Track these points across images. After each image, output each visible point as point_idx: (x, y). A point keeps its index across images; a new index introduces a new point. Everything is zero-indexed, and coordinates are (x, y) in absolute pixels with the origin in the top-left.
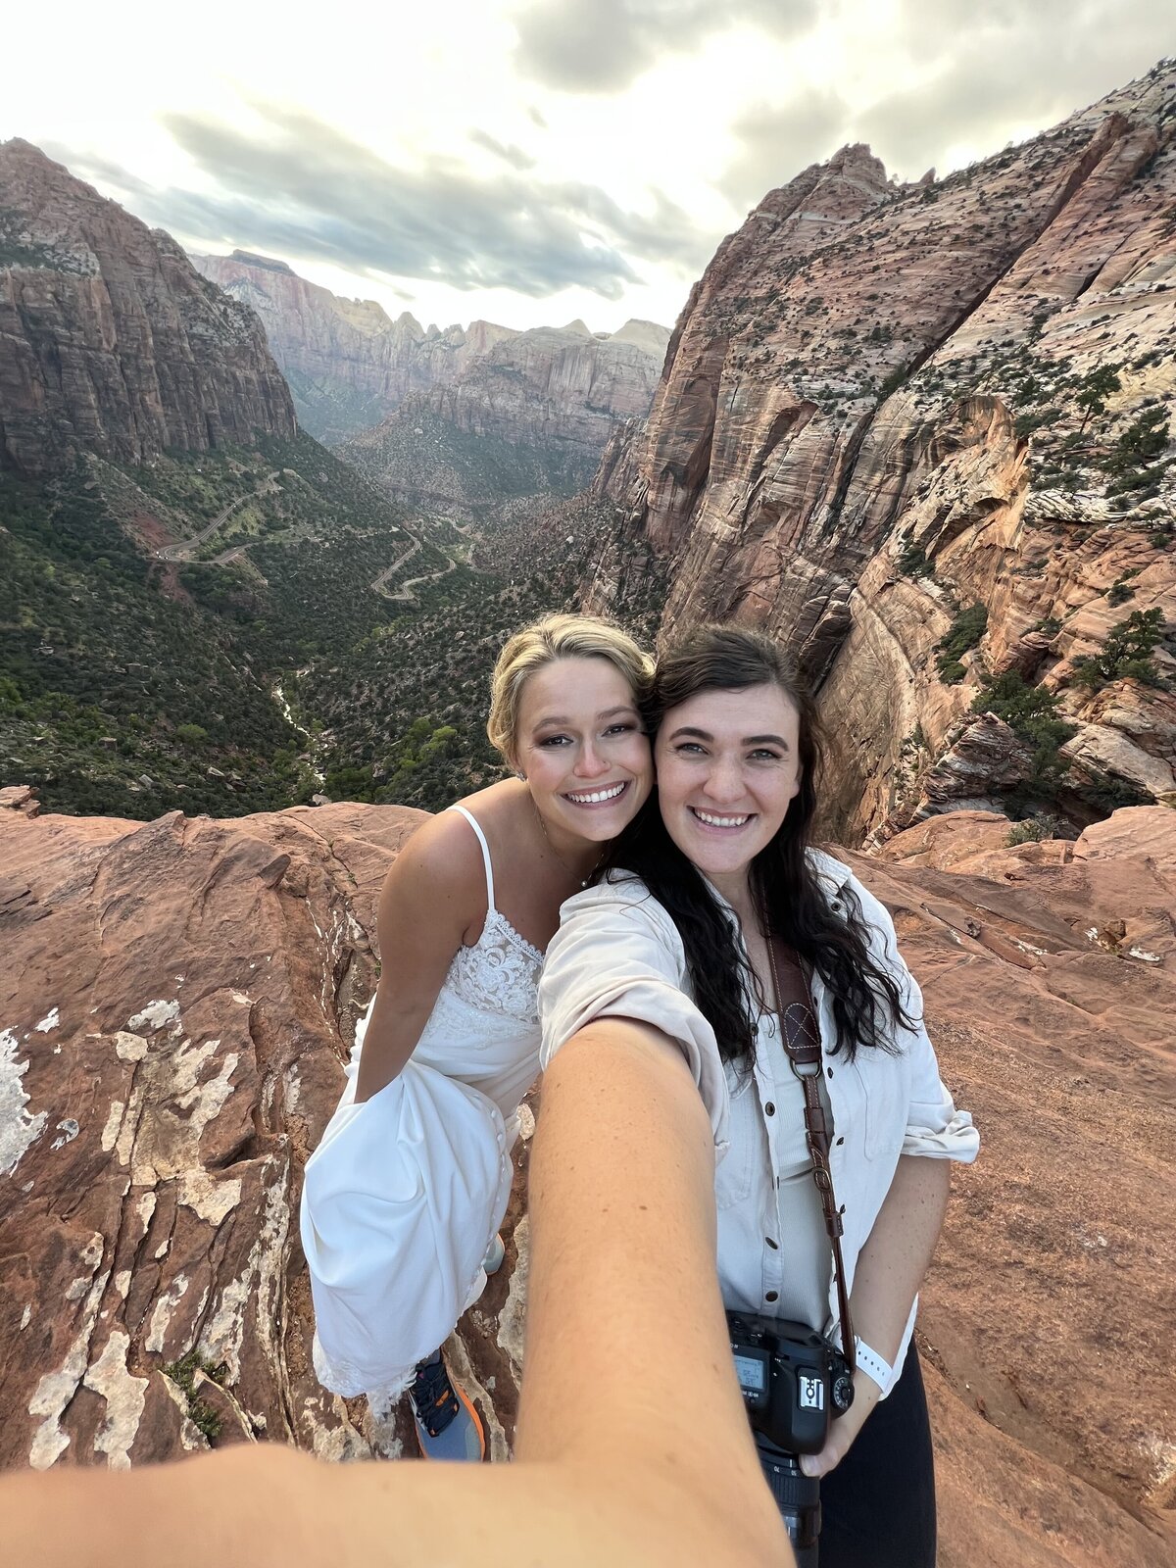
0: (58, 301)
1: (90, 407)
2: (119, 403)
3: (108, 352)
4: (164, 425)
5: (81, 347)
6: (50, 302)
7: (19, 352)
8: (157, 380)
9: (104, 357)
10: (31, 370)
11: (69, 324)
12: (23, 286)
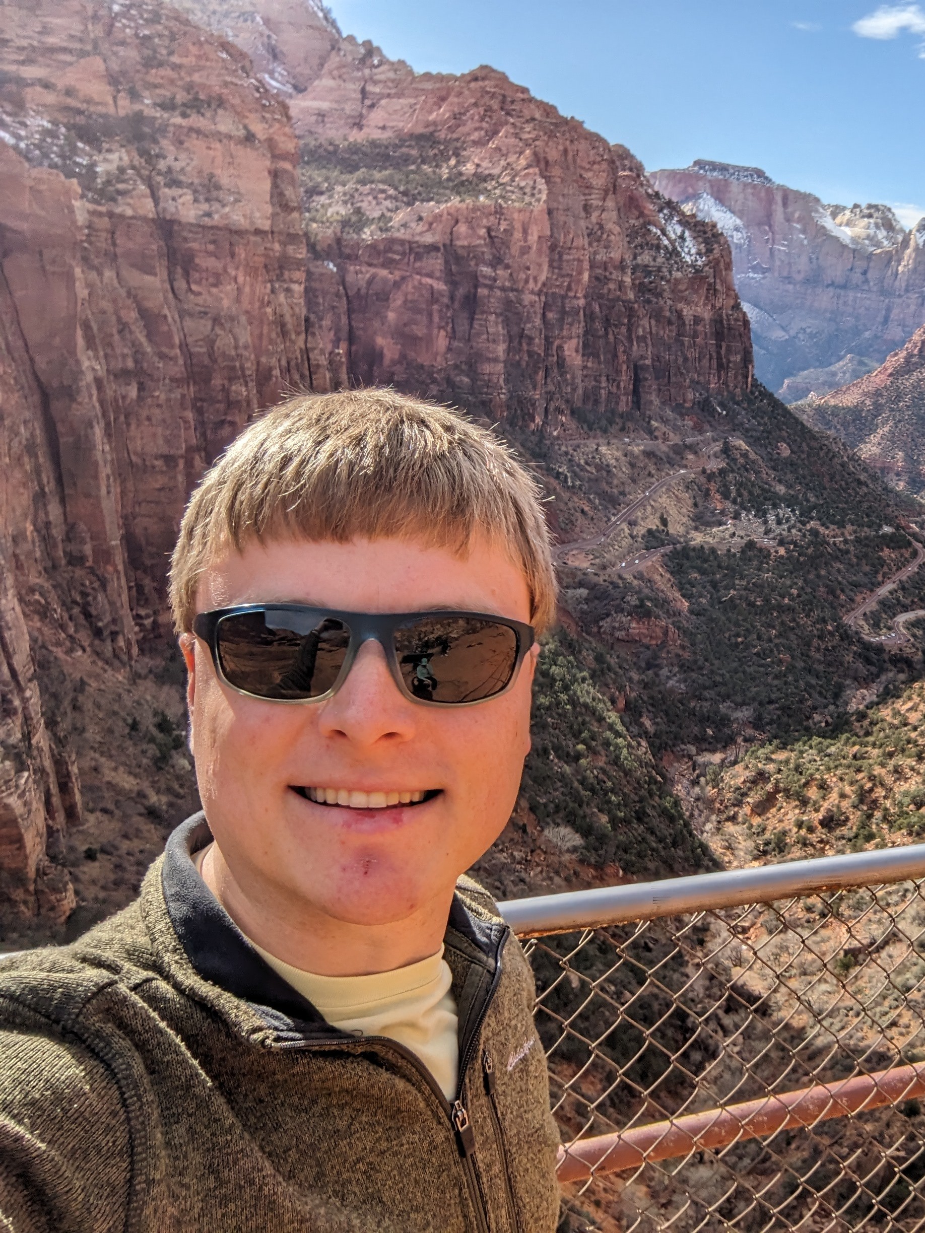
0: (490, 236)
1: (496, 360)
2: (530, 354)
3: (532, 292)
4: (578, 380)
5: (503, 289)
6: (480, 237)
7: (434, 298)
8: (583, 324)
9: (528, 298)
10: (441, 318)
11: (497, 262)
12: (457, 222)
